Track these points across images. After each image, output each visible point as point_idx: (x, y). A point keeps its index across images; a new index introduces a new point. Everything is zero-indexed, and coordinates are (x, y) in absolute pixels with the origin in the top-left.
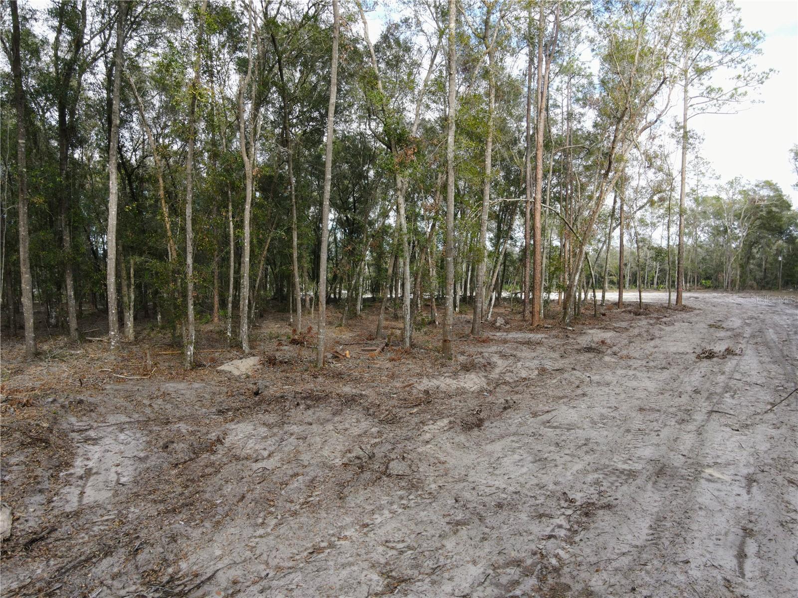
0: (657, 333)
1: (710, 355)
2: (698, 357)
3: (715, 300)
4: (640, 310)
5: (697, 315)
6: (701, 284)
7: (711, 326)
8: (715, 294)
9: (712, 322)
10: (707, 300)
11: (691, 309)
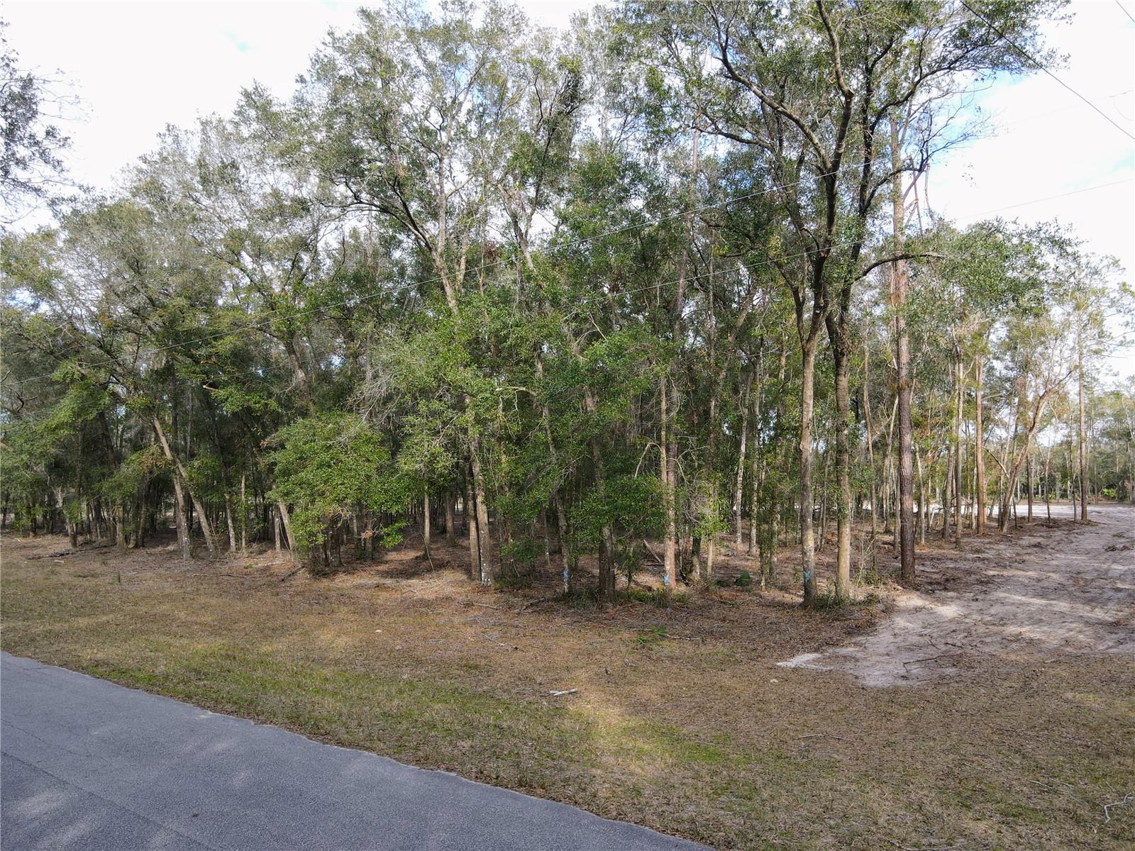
0: (1074, 540)
1: (1113, 549)
2: (1106, 550)
3: (1120, 515)
4: (1051, 524)
5: (1103, 528)
6: (1103, 493)
7: (1114, 536)
8: (1121, 508)
9: (1115, 533)
10: (1112, 515)
11: (1096, 524)
